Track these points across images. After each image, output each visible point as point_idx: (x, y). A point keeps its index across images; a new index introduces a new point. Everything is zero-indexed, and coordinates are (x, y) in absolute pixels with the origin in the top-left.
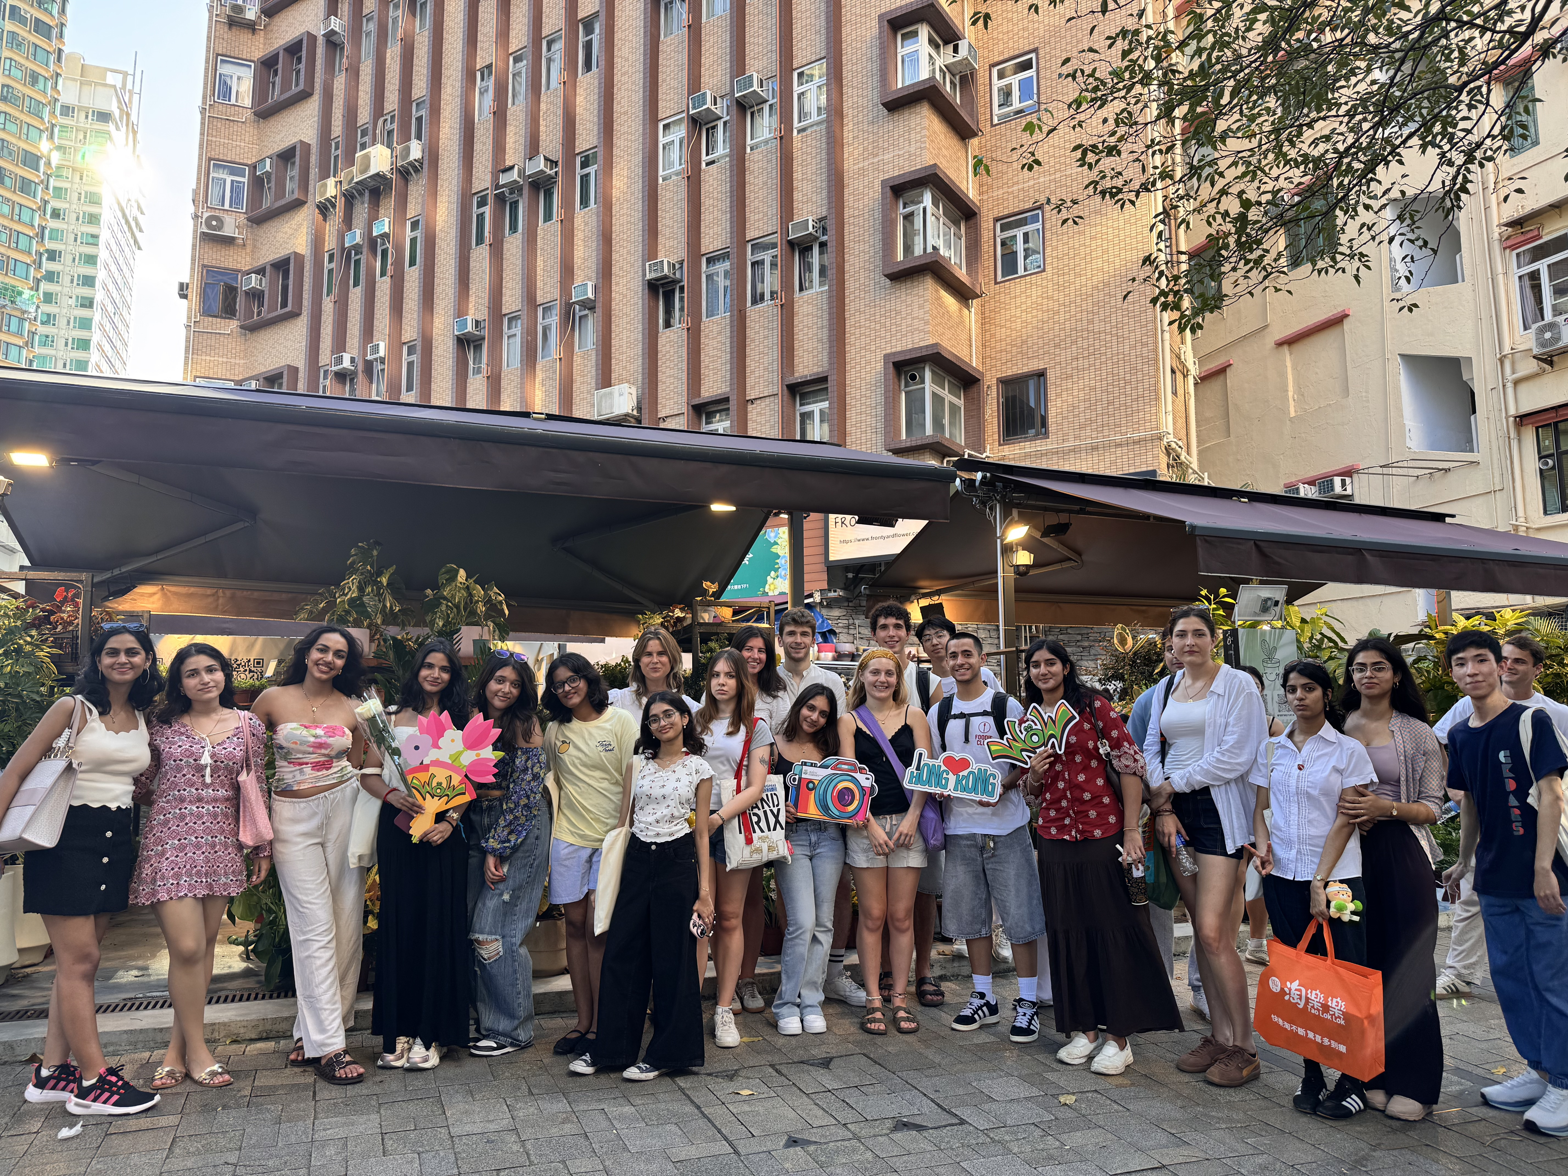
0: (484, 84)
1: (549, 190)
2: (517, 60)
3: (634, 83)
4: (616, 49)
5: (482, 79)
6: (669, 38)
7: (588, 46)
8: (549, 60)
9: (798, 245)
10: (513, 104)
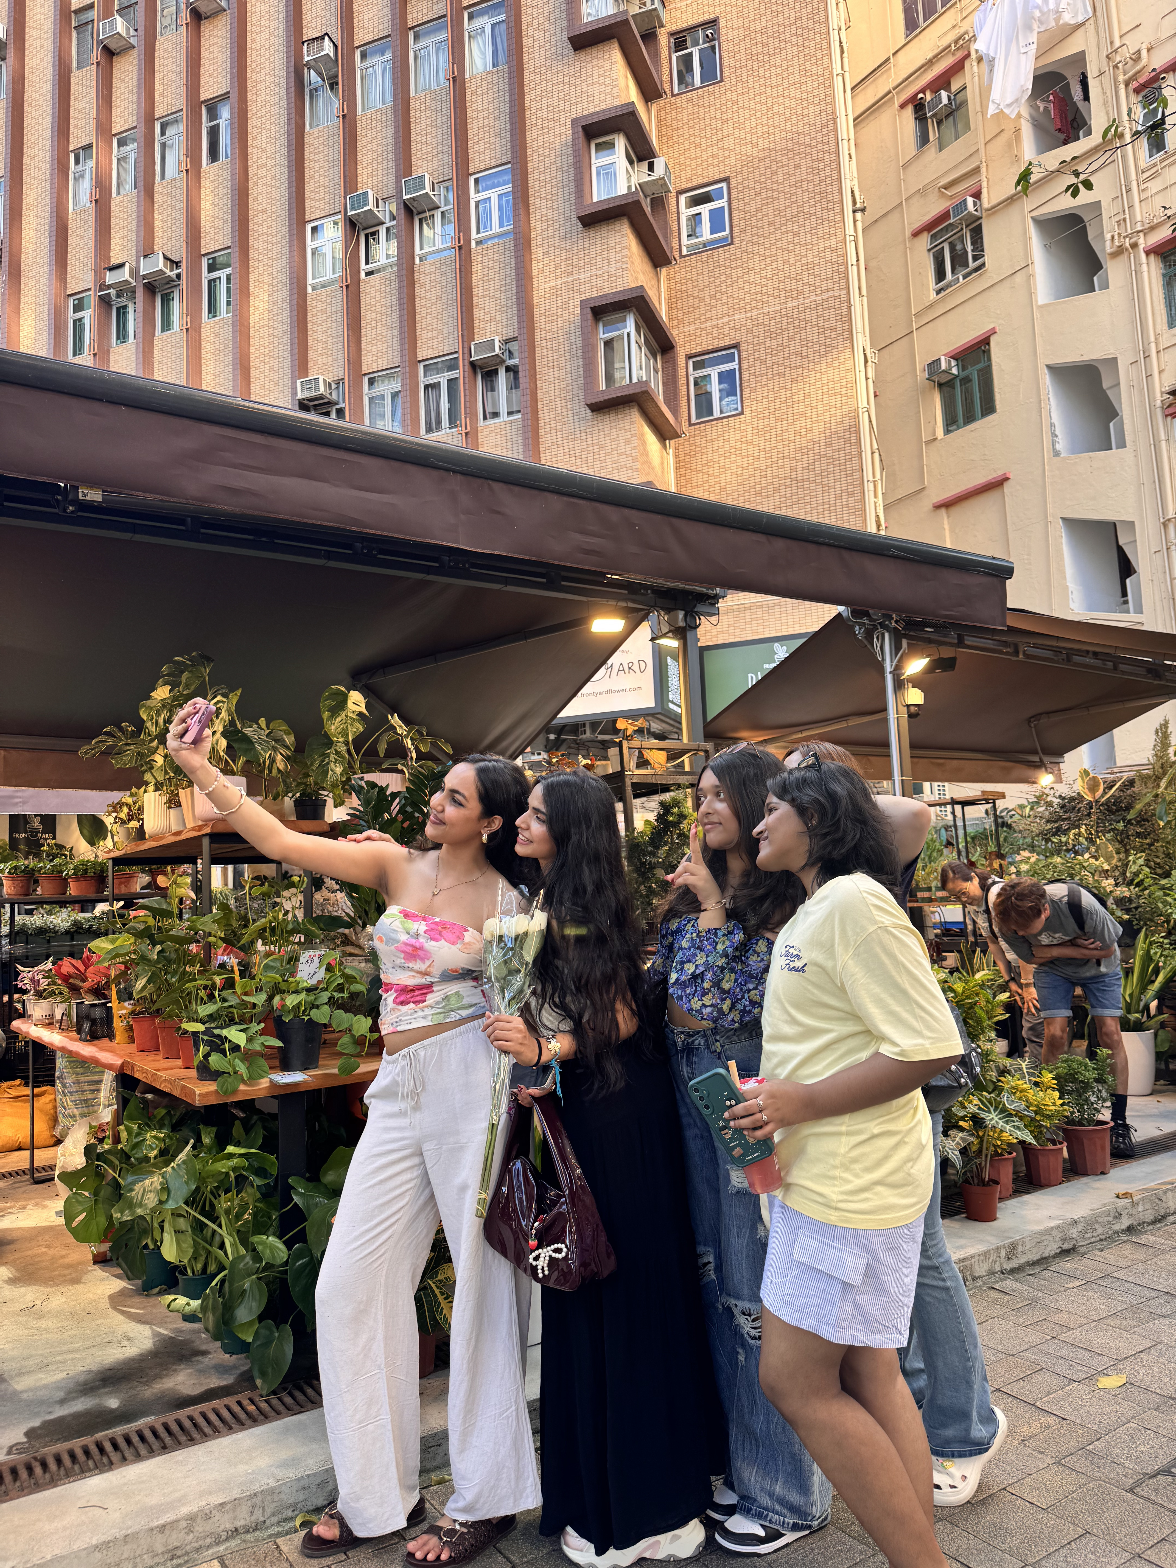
0: (80, 168)
1: (168, 294)
2: (122, 143)
3: (273, 177)
4: (250, 138)
5: (77, 162)
6: (316, 130)
7: (214, 132)
8: (163, 146)
9: (481, 368)
10: (118, 193)
